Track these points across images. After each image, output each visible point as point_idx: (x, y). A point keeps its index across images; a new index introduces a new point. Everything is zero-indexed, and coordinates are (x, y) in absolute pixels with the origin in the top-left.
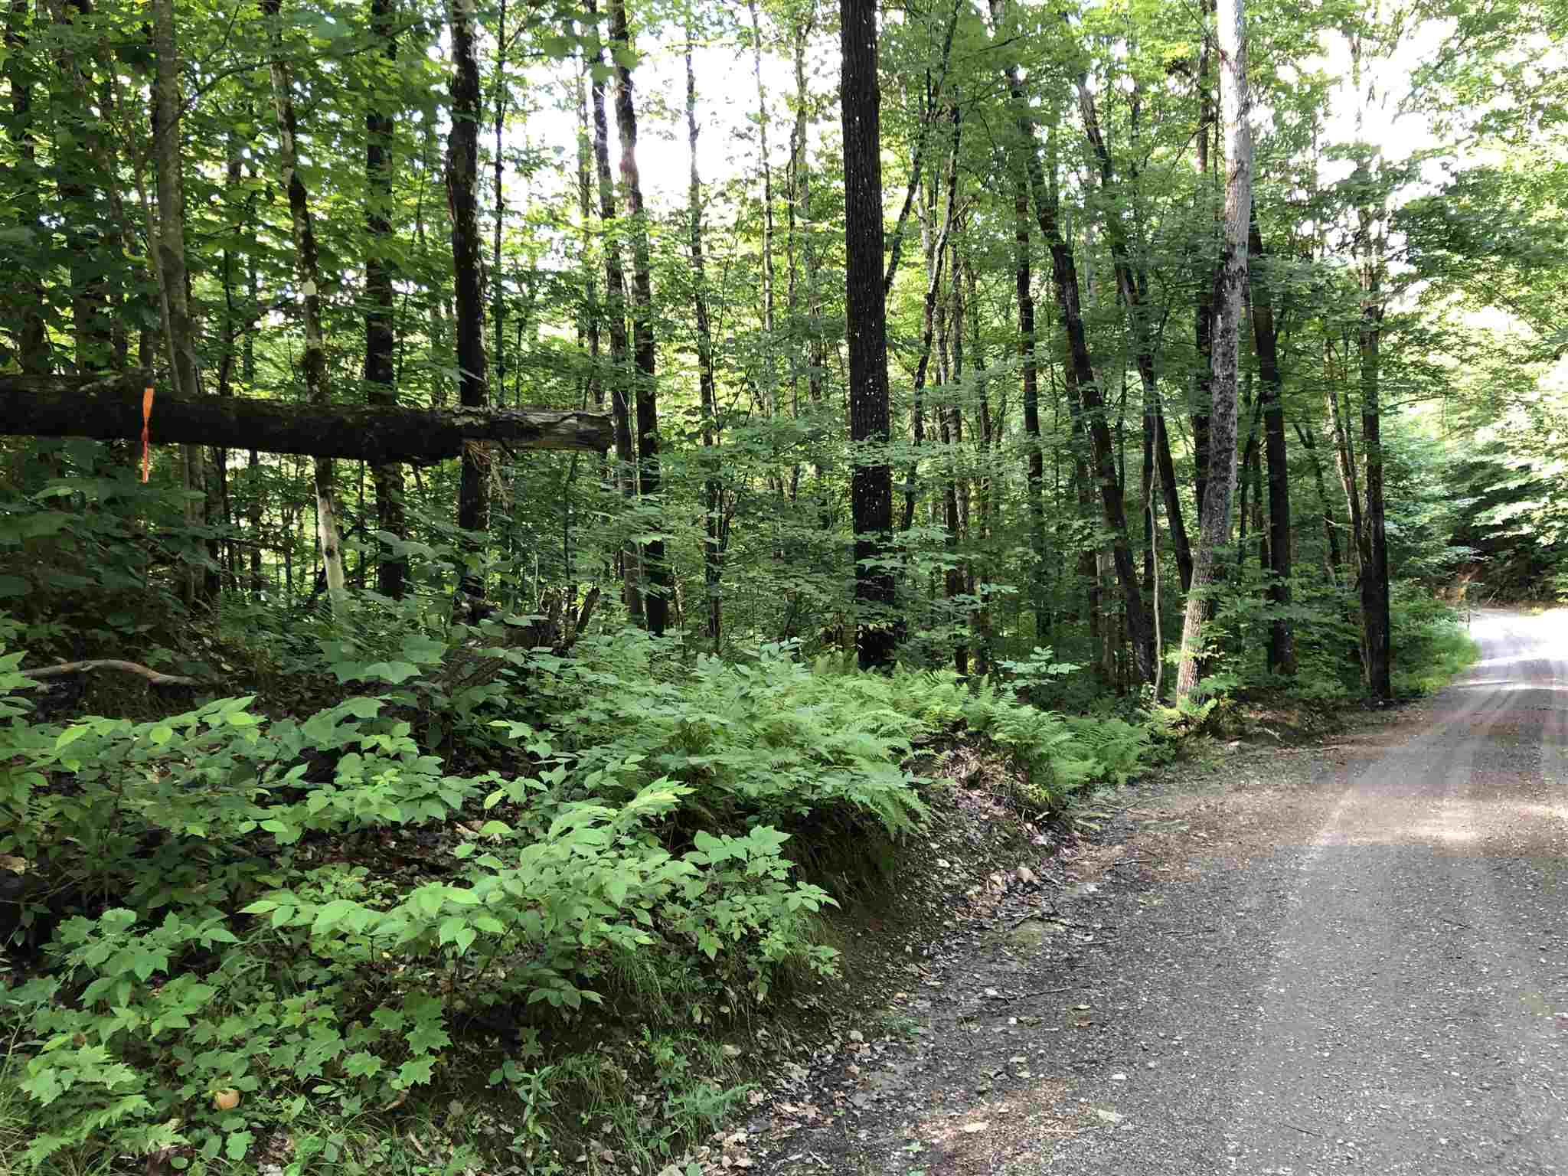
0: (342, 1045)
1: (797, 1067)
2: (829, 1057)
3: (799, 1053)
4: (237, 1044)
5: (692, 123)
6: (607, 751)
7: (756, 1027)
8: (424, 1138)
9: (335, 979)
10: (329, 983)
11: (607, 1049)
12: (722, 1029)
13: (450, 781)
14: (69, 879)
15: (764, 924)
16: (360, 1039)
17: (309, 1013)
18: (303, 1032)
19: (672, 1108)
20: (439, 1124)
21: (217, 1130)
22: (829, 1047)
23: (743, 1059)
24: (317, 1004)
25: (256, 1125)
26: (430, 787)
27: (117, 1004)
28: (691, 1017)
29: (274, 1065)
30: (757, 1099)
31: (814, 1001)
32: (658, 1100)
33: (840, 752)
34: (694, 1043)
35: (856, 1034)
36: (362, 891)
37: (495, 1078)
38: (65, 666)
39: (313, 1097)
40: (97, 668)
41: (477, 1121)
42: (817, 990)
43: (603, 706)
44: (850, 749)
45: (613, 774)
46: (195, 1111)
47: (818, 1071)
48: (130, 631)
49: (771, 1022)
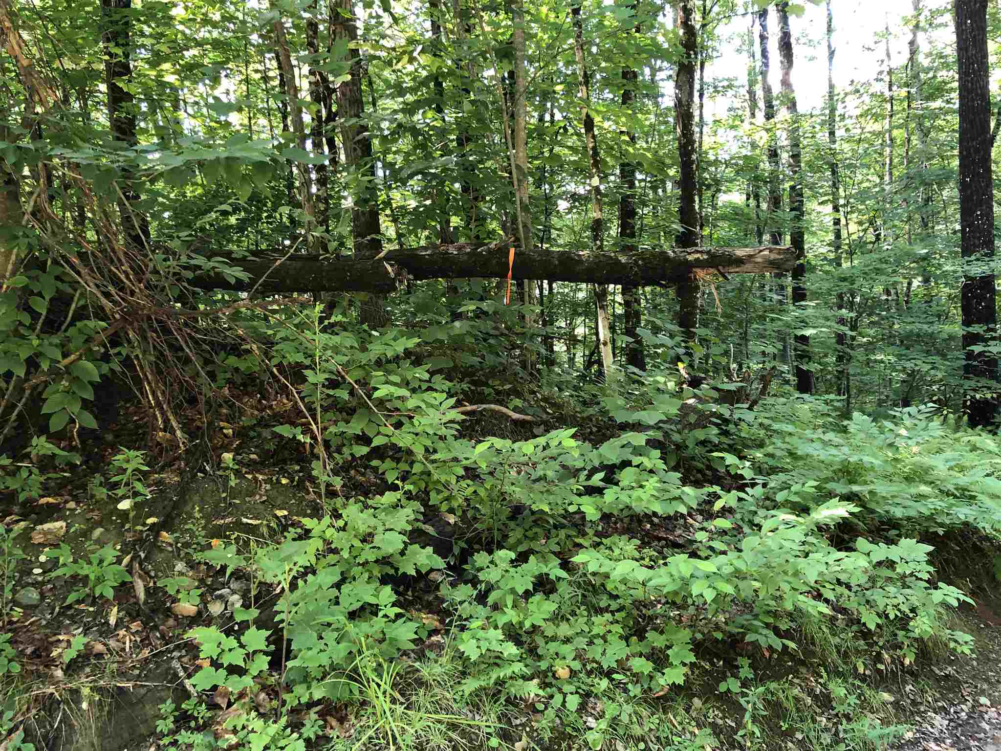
0: (628, 651)
1: (938, 717)
2: (963, 714)
3: (939, 708)
4: (567, 640)
5: (829, 46)
6: (789, 477)
7: (905, 682)
8: (679, 718)
9: (621, 609)
10: (618, 611)
11: (796, 681)
12: (881, 680)
13: (688, 489)
14: (476, 529)
15: (913, 610)
16: (639, 649)
17: (608, 628)
18: (604, 638)
19: (845, 731)
20: (687, 710)
21: (560, 690)
22: (963, 707)
23: (896, 704)
24: (612, 623)
25: (580, 691)
26: (676, 493)
27: (506, 606)
28: (856, 669)
29: (589, 656)
30: (909, 735)
31: (950, 670)
32: (834, 724)
33: (964, 490)
34: (859, 687)
35: (983, 700)
36: (637, 555)
37: (723, 687)
38: (469, 408)
39: (612, 680)
40: (484, 409)
41: (711, 714)
42: (951, 663)
43: (784, 446)
44: (972, 488)
45: (796, 493)
46: (546, 677)
47: (955, 724)
48: (501, 388)
49: (916, 681)
